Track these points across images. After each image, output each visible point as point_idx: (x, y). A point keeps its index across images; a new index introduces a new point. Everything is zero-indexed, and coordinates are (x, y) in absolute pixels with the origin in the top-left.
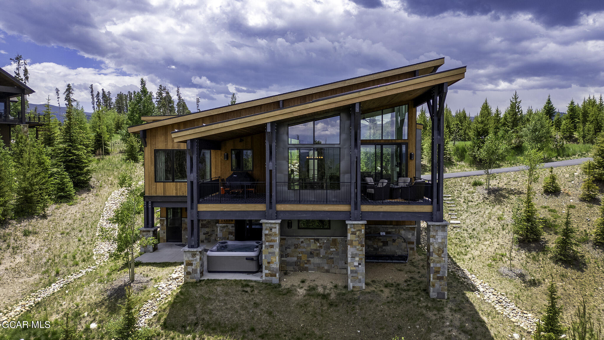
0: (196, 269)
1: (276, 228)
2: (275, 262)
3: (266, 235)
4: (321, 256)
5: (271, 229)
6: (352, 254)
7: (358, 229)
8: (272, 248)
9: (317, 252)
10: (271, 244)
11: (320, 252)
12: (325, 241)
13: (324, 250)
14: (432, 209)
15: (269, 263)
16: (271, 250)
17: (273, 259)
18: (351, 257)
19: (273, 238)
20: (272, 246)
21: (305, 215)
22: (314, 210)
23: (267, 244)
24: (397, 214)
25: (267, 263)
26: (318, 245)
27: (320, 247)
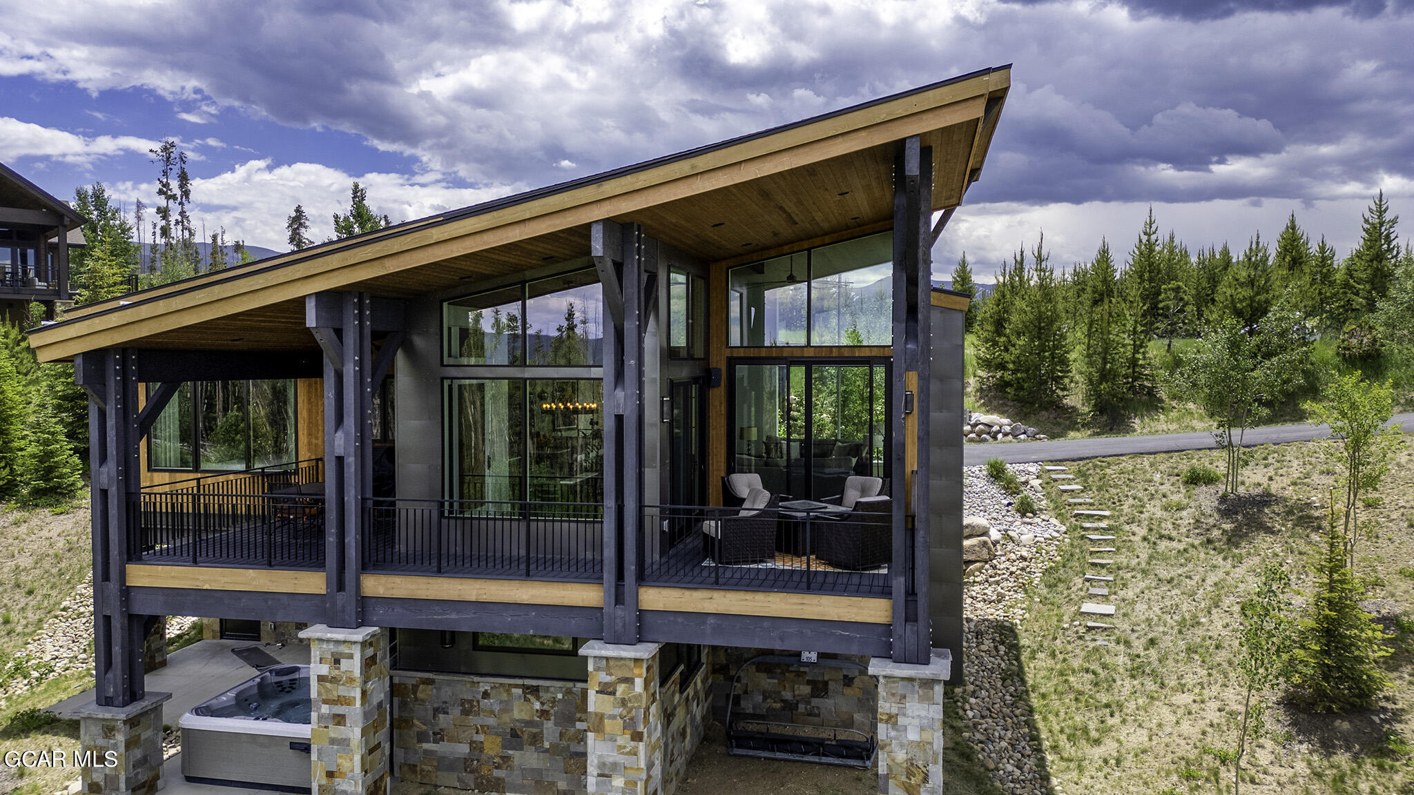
0: (117, 777)
1: (351, 657)
2: (350, 775)
3: (321, 679)
4: (547, 745)
5: (337, 662)
6: (602, 765)
7: (621, 674)
8: (339, 724)
9: (535, 730)
10: (339, 710)
11: (542, 732)
12: (560, 696)
13: (556, 724)
14: (889, 613)
15: (330, 775)
16: (335, 732)
17: (345, 764)
18: (599, 775)
19: (342, 691)
20: (340, 719)
21: (454, 616)
22: (483, 598)
23: (325, 709)
24: (766, 624)
25: (324, 774)
26: (537, 706)
27: (544, 714)
